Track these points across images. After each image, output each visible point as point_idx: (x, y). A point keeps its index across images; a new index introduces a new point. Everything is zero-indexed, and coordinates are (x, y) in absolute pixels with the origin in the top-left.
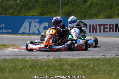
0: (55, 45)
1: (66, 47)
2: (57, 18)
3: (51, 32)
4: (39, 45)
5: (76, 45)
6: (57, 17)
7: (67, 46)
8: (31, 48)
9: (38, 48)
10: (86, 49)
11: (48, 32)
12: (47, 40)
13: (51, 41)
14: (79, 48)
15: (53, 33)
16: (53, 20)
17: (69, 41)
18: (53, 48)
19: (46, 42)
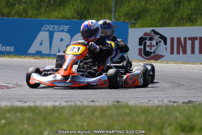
0: (83, 75)
1: (105, 81)
2: (90, 23)
3: (76, 50)
4: (52, 76)
5: (125, 77)
6: (90, 21)
7: (107, 79)
8: (37, 82)
9: (49, 81)
10: (145, 85)
11: (70, 50)
12: (67, 67)
13: (75, 67)
14: (130, 82)
15: (80, 52)
16: (82, 27)
17: (112, 68)
18: (80, 82)
19: (65, 70)
